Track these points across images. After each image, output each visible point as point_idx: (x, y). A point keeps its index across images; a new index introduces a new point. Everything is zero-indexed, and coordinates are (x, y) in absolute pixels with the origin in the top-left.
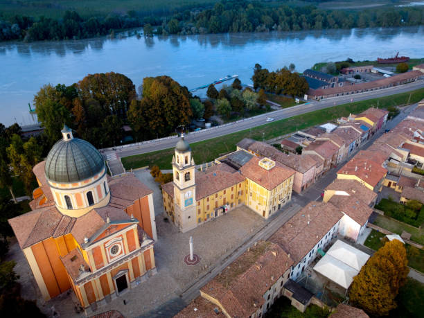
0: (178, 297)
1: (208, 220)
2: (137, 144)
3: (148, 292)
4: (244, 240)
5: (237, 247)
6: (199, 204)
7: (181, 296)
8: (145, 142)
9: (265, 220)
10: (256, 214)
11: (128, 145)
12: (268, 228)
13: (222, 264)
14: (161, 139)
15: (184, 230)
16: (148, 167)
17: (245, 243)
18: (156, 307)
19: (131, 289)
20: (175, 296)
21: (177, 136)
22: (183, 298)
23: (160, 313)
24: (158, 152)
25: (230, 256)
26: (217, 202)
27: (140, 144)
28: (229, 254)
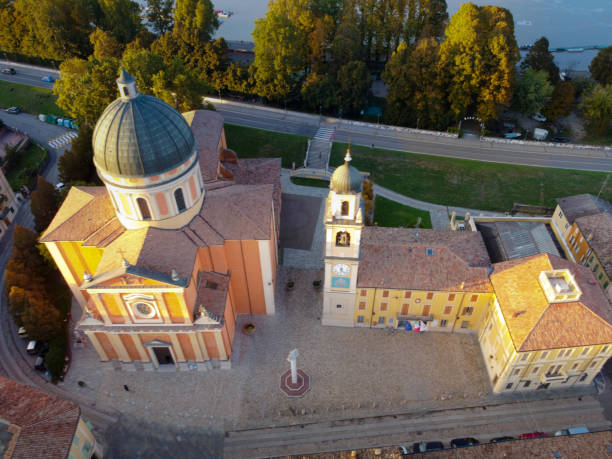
0: (223, 432)
1: (380, 326)
2: (377, 126)
3: (193, 392)
4: (412, 407)
5: (387, 411)
6: (364, 294)
7: (227, 435)
8: (392, 128)
9: (489, 392)
10: (483, 368)
11: (363, 124)
12: (484, 414)
13: (333, 425)
14: (424, 132)
15: (325, 321)
16: (369, 174)
17: (409, 415)
18: (181, 425)
19: (178, 369)
20: (219, 427)
21: (456, 135)
22: (227, 440)
23: (179, 439)
24: (399, 154)
25: (361, 420)
26: (406, 307)
27: (383, 127)
28: (362, 416)
